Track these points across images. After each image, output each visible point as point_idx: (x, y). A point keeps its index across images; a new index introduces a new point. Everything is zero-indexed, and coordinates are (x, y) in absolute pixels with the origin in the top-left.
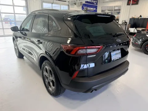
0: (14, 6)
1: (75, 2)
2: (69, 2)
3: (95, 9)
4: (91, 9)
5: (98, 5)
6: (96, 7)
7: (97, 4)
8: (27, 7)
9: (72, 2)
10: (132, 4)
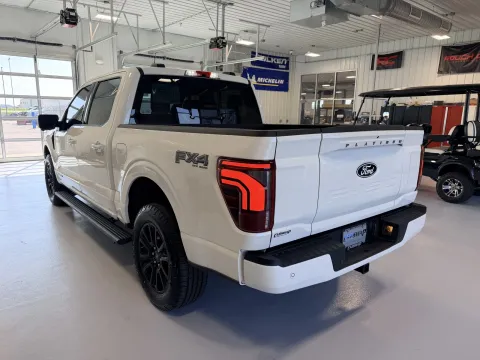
0: (37, 75)
1: (219, 64)
2: (201, 63)
3: (282, 82)
4: (270, 81)
5: (290, 71)
6: (285, 77)
7: (287, 68)
8: (76, 78)
9: (212, 62)
10: (378, 69)
